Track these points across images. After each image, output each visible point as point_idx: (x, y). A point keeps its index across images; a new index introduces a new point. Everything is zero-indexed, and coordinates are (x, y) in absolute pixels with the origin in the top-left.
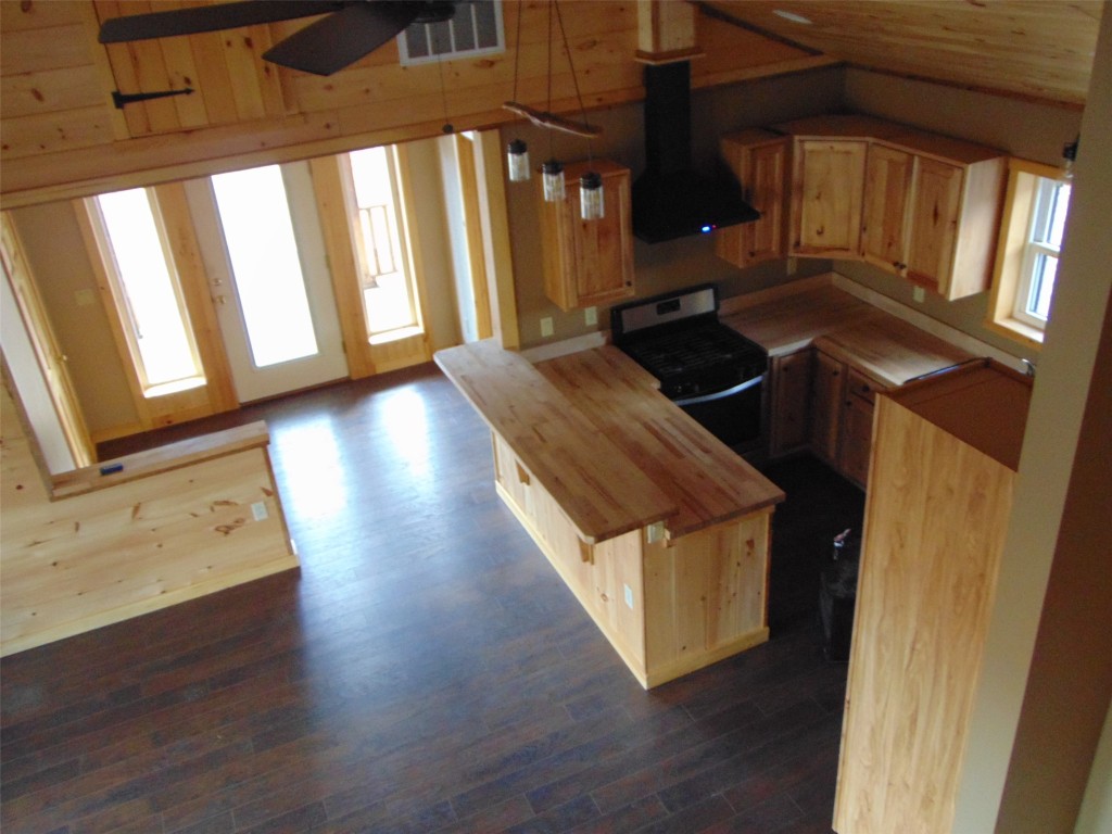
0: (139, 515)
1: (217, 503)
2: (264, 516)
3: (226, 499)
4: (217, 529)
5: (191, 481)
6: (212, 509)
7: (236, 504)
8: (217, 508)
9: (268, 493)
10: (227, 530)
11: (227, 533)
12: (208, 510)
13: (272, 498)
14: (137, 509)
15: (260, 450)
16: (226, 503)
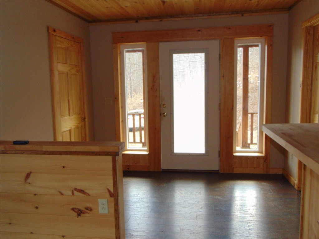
0: (29, 180)
1: (76, 190)
2: (106, 212)
3: (82, 189)
4: (73, 209)
5: (64, 167)
6: (73, 193)
7: (89, 195)
8: (75, 193)
9: (111, 195)
10: (80, 213)
11: (79, 215)
12: (70, 193)
13: (112, 199)
14: (28, 176)
15: (110, 158)
16: (82, 191)
